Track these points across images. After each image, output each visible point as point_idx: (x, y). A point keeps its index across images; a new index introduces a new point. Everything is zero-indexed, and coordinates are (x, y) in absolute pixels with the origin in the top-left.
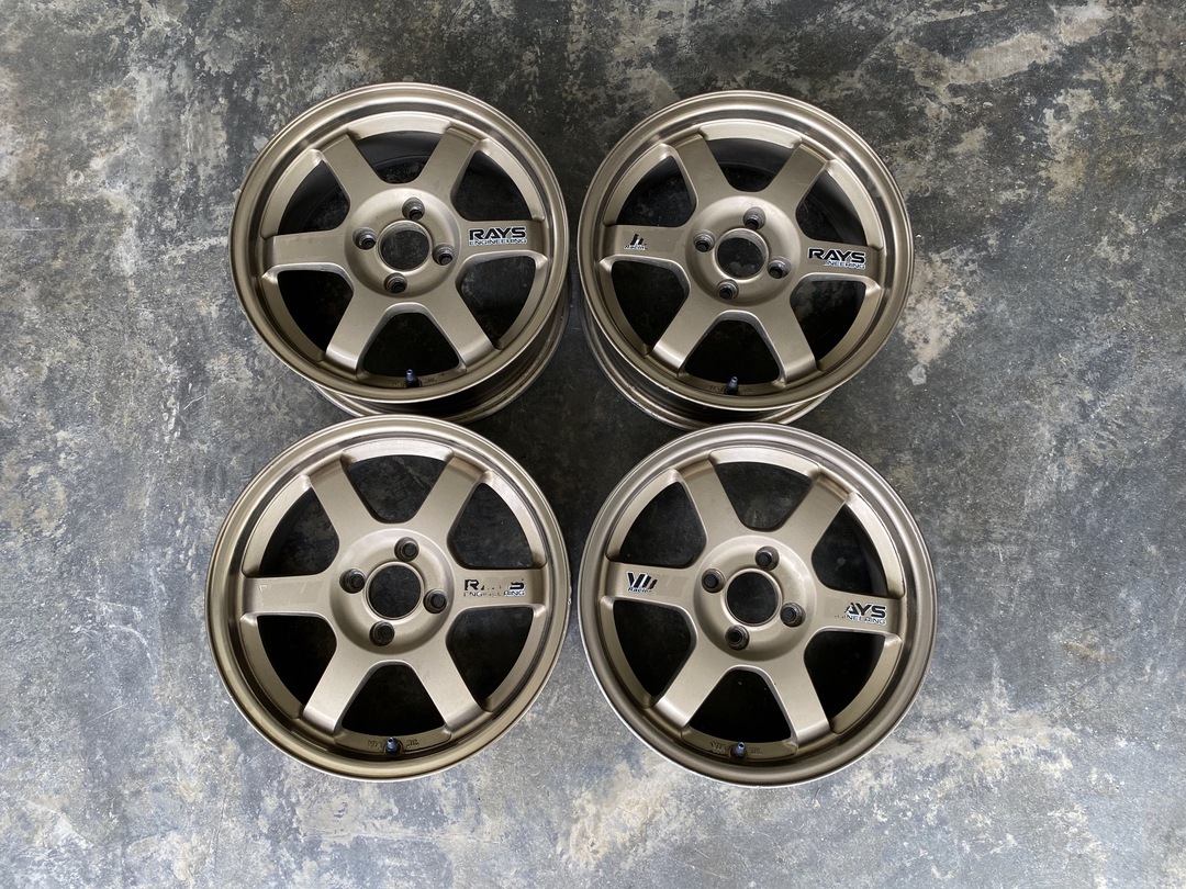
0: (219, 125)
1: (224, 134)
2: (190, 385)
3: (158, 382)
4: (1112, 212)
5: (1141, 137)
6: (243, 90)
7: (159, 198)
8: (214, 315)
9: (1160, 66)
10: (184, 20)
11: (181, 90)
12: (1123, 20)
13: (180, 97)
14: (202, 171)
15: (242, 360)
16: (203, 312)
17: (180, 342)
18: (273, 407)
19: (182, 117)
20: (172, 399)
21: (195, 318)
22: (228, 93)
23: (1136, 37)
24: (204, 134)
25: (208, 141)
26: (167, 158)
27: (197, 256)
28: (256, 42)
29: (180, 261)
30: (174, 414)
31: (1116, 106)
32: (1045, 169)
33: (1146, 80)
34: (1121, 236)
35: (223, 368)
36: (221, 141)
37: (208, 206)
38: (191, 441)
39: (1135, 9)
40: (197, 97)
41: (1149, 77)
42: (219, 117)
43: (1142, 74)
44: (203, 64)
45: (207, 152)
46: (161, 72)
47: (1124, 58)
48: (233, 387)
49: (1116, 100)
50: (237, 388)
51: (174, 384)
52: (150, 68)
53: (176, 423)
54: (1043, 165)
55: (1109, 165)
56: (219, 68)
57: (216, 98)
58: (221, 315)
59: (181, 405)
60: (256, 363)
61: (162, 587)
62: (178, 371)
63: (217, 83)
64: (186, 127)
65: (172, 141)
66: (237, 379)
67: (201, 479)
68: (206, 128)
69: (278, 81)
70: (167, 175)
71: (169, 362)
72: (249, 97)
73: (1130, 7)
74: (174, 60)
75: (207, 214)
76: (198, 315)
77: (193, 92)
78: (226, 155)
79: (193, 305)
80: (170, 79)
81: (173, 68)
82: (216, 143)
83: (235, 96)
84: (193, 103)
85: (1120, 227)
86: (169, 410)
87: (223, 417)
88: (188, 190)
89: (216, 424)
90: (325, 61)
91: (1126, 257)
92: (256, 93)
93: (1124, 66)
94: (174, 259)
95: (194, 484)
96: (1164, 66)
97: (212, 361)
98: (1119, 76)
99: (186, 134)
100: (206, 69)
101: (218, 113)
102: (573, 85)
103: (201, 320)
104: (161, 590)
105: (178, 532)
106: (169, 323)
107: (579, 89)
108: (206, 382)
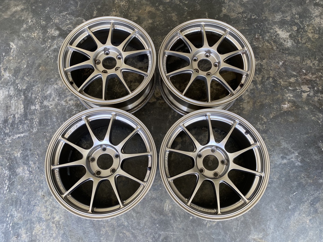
0: (22, 103)
1: (23, 106)
2: (12, 176)
3: (3, 176)
4: (260, 116)
5: (267, 95)
6: (28, 93)
7: (5, 124)
8: (19, 156)
9: (271, 76)
10: (13, 75)
11: (11, 94)
12: (261, 64)
13: (11, 96)
14: (17, 116)
15: (26, 168)
16: (16, 156)
17: (9, 164)
18: (35, 181)
19: (12, 102)
20: (7, 181)
21: (14, 157)
22: (24, 94)
23: (264, 68)
24: (18, 106)
25: (18, 108)
26: (7, 113)
27: (15, 139)
28: (32, 80)
29: (10, 142)
30: (7, 185)
31: (260, 87)
32: (242, 105)
33: (267, 80)
34: (263, 122)
35: (21, 171)
36: (22, 107)
37: (18, 126)
38: (12, 192)
39: (263, 61)
40: (16, 96)
41: (268, 78)
42: (22, 101)
43: (266, 78)
44: (18, 87)
45: (18, 111)
46: (7, 89)
47: (261, 74)
48: (23, 176)
49: (260, 85)
50: (25, 176)
51: (7, 176)
52: (3, 89)
53: (8, 188)
54: (241, 104)
55: (259, 103)
56: (22, 88)
57: (21, 96)
58: (21, 156)
59: (9, 182)
60: (30, 169)
61: (3, 235)
62: (8, 173)
63: (21, 92)
64: (12, 104)
65: (9, 108)
66: (25, 174)
67: (14, 203)
68: (18, 104)
69: (38, 90)
70: (7, 118)
71: (6, 170)
72: (30, 95)
73: (262, 60)
74: (10, 86)
75: (18, 127)
76: (14, 156)
77: (15, 95)
78: (23, 111)
79: (13, 153)
80: (9, 91)
81: (10, 88)
82: (21, 108)
83: (26, 95)
84: (15, 98)
85: (262, 119)
86: (6, 184)
87: (20, 185)
88: (13, 122)
89: (19, 187)
90: (51, 85)
91: (264, 128)
92: (32, 94)
93: (261, 76)
94: (8, 141)
95: (12, 205)
96: (272, 75)
97: (18, 169)
98: (260, 79)
99: (12, 106)
100: (18, 88)
101: (21, 100)
102: (117, 88)
103: (15, 158)
104: (3, 236)
105: (7, 219)
106: (6, 159)
107: (118, 89)
108: (17, 175)
